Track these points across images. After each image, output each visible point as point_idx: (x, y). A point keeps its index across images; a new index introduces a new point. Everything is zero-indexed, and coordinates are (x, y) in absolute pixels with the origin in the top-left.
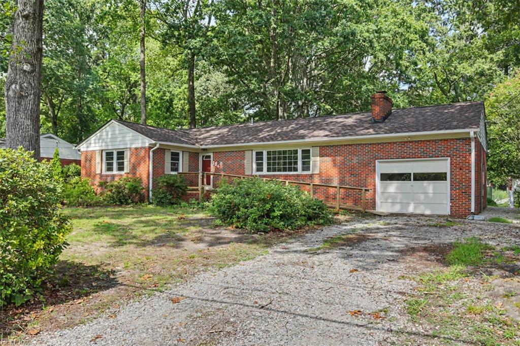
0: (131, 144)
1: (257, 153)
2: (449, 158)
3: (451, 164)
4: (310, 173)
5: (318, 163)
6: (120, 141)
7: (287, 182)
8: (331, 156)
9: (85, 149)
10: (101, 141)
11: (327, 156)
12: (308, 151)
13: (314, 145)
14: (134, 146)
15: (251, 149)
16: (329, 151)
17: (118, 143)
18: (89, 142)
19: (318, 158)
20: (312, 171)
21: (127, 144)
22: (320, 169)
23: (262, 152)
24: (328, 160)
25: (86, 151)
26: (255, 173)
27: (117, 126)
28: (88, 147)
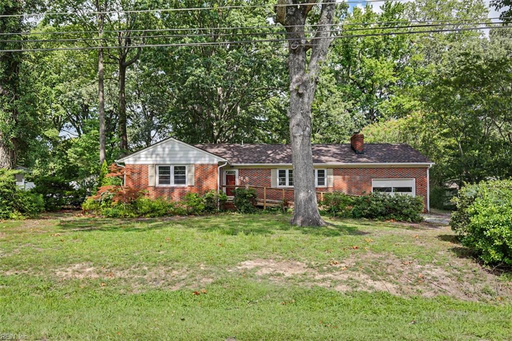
0: (195, 161)
1: (280, 171)
2: (415, 179)
3: (416, 182)
4: (325, 186)
5: (332, 180)
6: (180, 157)
7: (322, 193)
8: (341, 175)
9: (132, 163)
10: (154, 156)
11: (338, 175)
12: (323, 171)
13: (328, 167)
14: (199, 162)
15: (275, 168)
16: (341, 171)
17: (178, 159)
18: (138, 156)
19: (332, 177)
20: (327, 185)
21: (190, 160)
22: (334, 184)
23: (285, 171)
24: (340, 178)
25: (133, 165)
26: (279, 187)
27: (177, 144)
28: (135, 161)
